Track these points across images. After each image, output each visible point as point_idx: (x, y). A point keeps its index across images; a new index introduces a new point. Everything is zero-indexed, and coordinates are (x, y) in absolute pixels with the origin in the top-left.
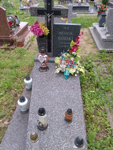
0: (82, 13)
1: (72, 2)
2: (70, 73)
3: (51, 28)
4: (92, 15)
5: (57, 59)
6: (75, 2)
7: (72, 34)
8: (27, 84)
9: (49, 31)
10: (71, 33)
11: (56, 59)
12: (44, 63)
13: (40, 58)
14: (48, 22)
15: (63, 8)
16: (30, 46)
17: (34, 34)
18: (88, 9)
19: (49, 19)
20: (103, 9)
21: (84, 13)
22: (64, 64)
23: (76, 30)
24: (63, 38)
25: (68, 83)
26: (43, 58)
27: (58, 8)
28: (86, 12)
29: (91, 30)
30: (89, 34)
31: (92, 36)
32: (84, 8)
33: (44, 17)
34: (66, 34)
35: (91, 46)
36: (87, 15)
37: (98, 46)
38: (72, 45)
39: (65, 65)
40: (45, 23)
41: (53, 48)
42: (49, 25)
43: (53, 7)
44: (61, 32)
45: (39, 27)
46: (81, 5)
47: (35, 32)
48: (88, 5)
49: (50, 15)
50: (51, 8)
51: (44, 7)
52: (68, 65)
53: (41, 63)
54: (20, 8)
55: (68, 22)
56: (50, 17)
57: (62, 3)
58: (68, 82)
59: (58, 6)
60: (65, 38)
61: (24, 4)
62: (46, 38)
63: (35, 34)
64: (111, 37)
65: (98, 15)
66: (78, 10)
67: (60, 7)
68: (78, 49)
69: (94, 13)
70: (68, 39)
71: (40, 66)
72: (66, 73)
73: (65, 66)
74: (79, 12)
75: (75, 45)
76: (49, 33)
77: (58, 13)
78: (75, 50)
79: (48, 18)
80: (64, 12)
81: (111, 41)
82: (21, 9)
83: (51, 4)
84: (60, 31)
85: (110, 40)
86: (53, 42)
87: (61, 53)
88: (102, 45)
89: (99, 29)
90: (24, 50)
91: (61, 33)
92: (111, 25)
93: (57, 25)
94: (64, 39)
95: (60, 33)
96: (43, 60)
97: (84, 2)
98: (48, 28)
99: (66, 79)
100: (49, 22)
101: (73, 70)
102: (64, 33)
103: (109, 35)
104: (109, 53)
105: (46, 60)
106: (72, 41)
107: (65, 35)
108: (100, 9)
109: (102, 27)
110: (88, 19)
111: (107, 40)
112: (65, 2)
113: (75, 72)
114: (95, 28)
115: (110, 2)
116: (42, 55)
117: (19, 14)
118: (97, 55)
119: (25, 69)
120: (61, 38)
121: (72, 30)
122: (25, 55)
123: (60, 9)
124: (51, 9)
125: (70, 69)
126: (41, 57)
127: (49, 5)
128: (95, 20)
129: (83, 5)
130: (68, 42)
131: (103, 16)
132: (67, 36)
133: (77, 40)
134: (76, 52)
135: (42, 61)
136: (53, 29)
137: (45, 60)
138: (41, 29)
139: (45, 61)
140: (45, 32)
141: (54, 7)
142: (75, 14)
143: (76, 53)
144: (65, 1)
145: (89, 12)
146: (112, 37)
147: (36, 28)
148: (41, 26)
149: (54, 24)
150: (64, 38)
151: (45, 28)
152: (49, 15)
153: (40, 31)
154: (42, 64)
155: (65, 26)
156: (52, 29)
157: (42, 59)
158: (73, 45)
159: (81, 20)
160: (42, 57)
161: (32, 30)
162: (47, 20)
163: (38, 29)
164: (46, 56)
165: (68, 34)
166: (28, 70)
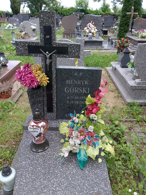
0: (95, 49)
1: (80, 36)
2: (89, 157)
3: (52, 74)
4: (108, 51)
5: (63, 125)
6: (84, 36)
7: (87, 84)
8: (4, 184)
9: (48, 80)
10: (86, 82)
11: (61, 126)
12: (39, 137)
13: (31, 128)
14: (46, 65)
15: (71, 43)
16: (21, 95)
17: (23, 84)
18: (102, 43)
19: (48, 61)
20: (124, 45)
21: (96, 49)
22: (77, 137)
23: (94, 77)
24: (72, 89)
25: (87, 180)
26: (38, 129)
27: (63, 42)
28: (99, 48)
29: (109, 71)
30: (108, 77)
31: (112, 80)
32: (96, 43)
33: (40, 56)
34: (77, 83)
35: (112, 94)
36: (101, 51)
37: (124, 95)
38: (88, 102)
39: (78, 140)
40: (41, 67)
41: (57, 105)
42: (48, 70)
43: (55, 41)
44: (69, 80)
45: (30, 73)
46: (92, 39)
47: (24, 82)
48: (101, 39)
49: (50, 54)
50: (51, 42)
51: (39, 41)
52: (84, 140)
53: (33, 136)
54: (12, 42)
55: (78, 62)
56: (51, 57)
57: (68, 36)
58: (86, 177)
59: (62, 41)
60: (77, 89)
61: (17, 37)
62: (43, 90)
63: (25, 84)
64: (142, 83)
65: (118, 52)
66: (88, 45)
67: (65, 41)
68: (99, 110)
69: (109, 49)
70: (80, 92)
71: (32, 142)
72: (82, 155)
73: (78, 142)
74: (90, 47)
75: (95, 103)
76: (49, 82)
77: (63, 51)
78: (94, 110)
79: (46, 58)
80: (74, 50)
81: (143, 89)
82: (13, 44)
83: (51, 37)
84: (68, 78)
85: (141, 88)
86: (57, 96)
87: (71, 115)
88: (129, 94)
89: (121, 71)
90: (10, 105)
91: (69, 82)
92: (142, 67)
93: (63, 69)
94: (74, 91)
95: (67, 82)
96: (37, 132)
97: (96, 36)
98: (46, 74)
99: (83, 170)
100: (48, 64)
101: (93, 150)
102: (74, 82)
103: (140, 81)
104: (143, 107)
105: (44, 131)
106: (89, 96)
107: (75, 86)
108: (120, 44)
109: (125, 68)
110: (103, 57)
111: (137, 88)
112: (72, 36)
113: (98, 154)
114: (115, 69)
115: (128, 36)
116: (35, 123)
117: (10, 49)
118: (125, 111)
119: (7, 141)
120: (69, 90)
121: (88, 77)
122: (11, 113)
123: (67, 44)
124: (51, 45)
125: (88, 147)
126: (33, 126)
127: (47, 38)
128: (112, 57)
129: (94, 39)
130: (81, 96)
131: (125, 53)
132: (79, 86)
133: (97, 95)
134: (97, 114)
135: (36, 134)
136: (56, 76)
137: (41, 132)
138: (34, 75)
139: (40, 134)
140: (42, 81)
141: (57, 42)
142: (88, 51)
143: (96, 116)
144: (72, 34)
145: (103, 47)
146: (144, 84)
147: (26, 74)
148: (35, 71)
149: (57, 68)
150: (75, 89)
151: (42, 75)
152: (48, 54)
153: (33, 80)
154: (36, 138)
155: (76, 71)
156: (54, 76)
157: (35, 130)
158: (91, 103)
159: (94, 58)
160: (35, 127)
161: (19, 77)
162: (46, 62)
163: (29, 75)
164: (43, 124)
165: (81, 83)
166: (13, 143)
